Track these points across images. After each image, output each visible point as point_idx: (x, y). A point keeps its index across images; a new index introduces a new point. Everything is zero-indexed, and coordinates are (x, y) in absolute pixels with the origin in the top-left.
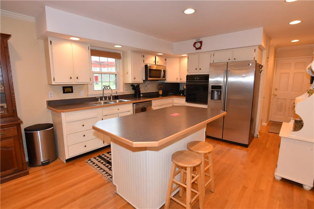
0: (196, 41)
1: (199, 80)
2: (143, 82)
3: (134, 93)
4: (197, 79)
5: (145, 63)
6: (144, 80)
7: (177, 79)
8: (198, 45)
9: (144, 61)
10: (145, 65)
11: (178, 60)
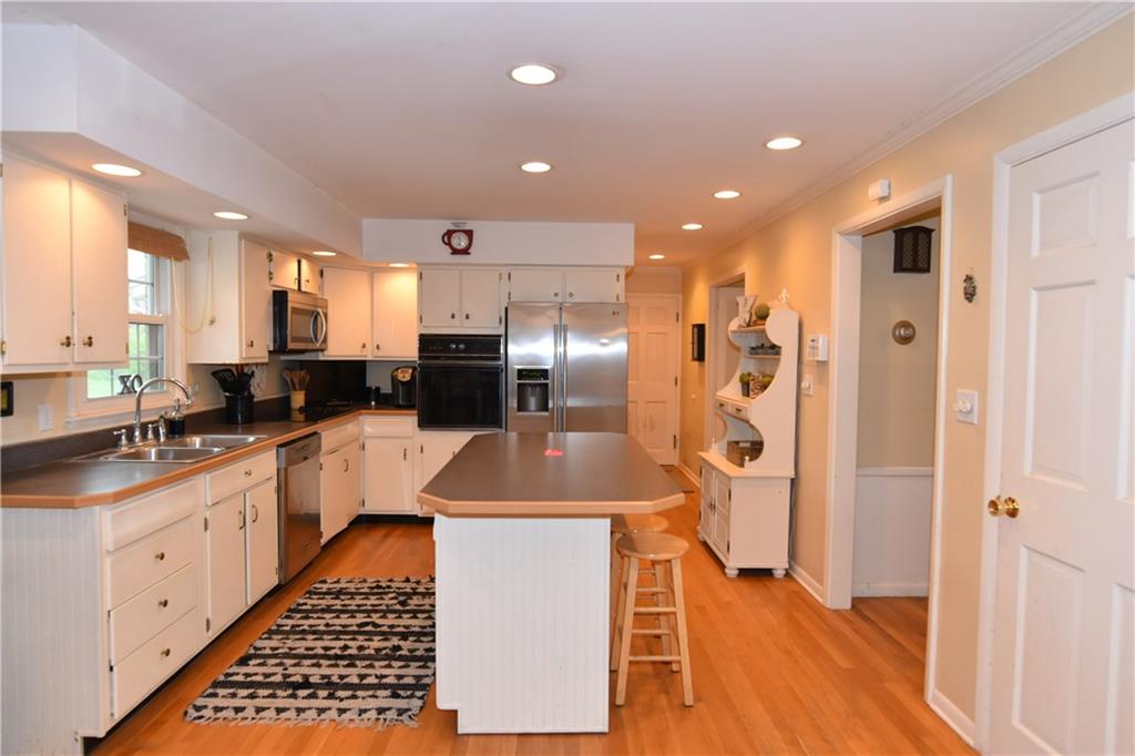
0: (452, 228)
1: (464, 351)
2: (266, 360)
3: (224, 405)
4: (457, 350)
5: (274, 282)
6: (270, 352)
7: (364, 346)
8: (459, 242)
9: (271, 273)
10: (274, 292)
11: (364, 277)
